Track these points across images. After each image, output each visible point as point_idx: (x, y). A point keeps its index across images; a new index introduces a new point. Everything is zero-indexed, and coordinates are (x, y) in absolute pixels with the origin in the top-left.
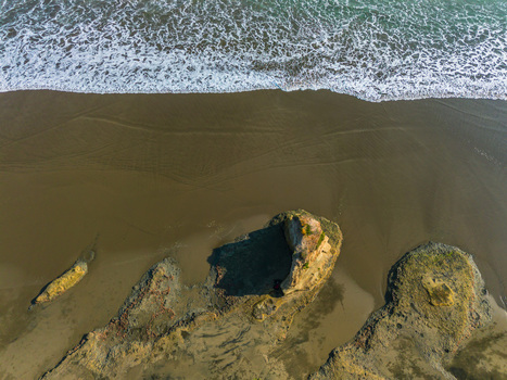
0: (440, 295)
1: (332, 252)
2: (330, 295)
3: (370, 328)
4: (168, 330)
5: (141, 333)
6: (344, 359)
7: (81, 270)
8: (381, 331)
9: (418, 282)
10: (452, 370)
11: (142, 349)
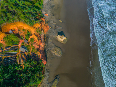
0: (56, 50)
1: (62, 41)
2: (57, 41)
3: (54, 44)
4: (55, 28)
5: (55, 26)
6: (51, 41)
7: (62, 22)
8: (53, 44)
9: (57, 49)
10: (49, 49)
11: (54, 27)
